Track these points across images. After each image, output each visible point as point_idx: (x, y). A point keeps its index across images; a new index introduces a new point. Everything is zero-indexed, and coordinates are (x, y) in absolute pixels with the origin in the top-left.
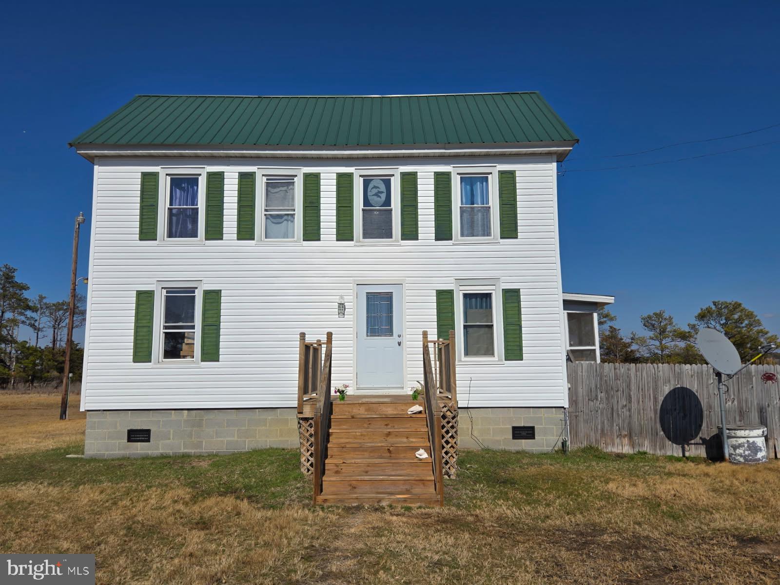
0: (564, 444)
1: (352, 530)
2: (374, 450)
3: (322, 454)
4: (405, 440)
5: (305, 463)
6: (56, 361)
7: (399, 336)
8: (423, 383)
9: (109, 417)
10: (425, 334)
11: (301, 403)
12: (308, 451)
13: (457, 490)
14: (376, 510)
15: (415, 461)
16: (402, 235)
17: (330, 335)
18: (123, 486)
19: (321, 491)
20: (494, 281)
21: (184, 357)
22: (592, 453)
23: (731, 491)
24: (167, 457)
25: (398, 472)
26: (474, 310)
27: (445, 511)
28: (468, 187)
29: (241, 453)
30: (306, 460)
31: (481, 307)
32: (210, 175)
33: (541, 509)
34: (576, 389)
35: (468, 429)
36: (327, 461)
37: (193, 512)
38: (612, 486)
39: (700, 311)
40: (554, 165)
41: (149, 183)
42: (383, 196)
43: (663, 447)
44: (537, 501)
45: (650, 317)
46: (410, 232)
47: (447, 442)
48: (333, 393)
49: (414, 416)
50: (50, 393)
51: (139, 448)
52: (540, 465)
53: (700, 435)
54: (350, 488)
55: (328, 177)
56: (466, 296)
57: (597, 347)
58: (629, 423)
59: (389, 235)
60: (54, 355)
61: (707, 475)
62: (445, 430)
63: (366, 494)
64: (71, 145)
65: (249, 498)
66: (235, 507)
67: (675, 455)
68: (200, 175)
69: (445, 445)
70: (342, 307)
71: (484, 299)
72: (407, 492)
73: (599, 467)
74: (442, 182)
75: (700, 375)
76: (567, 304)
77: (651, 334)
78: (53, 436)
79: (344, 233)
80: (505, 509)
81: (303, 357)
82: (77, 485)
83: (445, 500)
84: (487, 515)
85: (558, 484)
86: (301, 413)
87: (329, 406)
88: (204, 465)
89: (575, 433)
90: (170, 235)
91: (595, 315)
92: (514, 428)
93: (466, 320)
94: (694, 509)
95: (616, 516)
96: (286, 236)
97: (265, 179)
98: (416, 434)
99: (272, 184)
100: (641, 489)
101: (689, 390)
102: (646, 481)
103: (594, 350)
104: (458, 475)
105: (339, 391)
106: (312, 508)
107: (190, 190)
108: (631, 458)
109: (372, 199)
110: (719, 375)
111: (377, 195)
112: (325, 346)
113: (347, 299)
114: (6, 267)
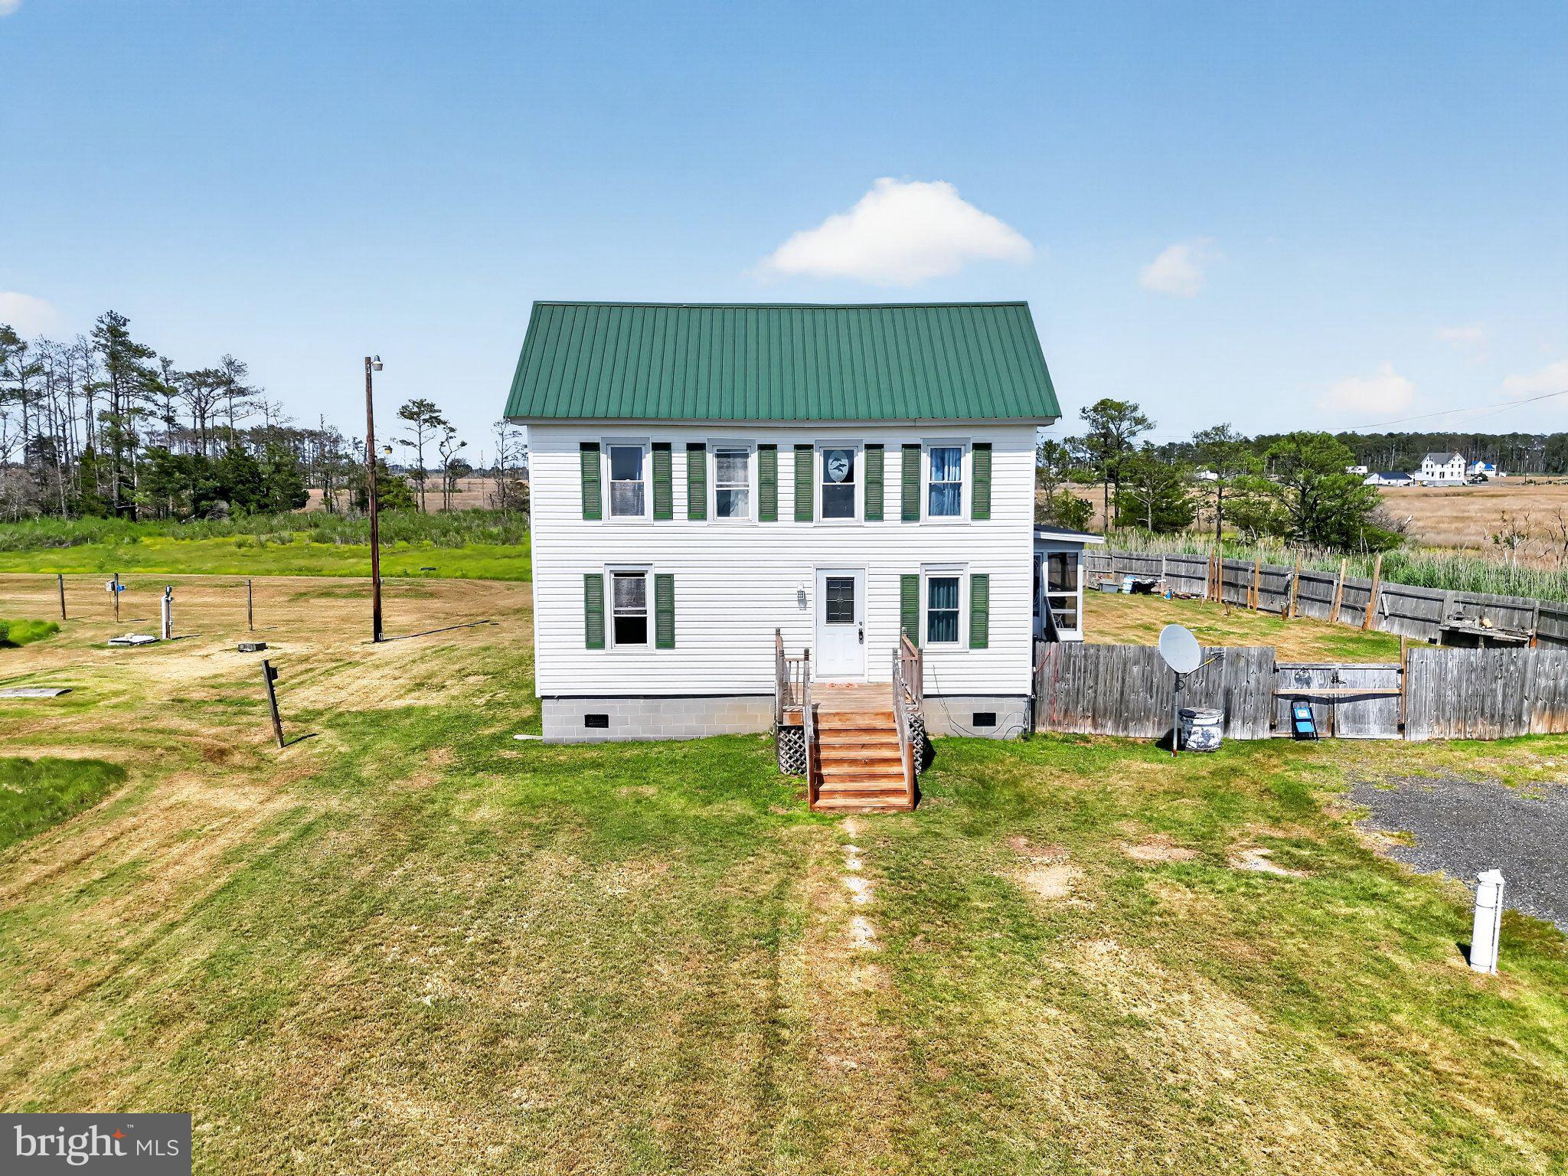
0: (1024, 731)
4: (878, 751)
7: (861, 623)
9: (564, 703)
11: (781, 713)
12: (787, 753)
16: (866, 515)
19: (816, 800)
20: (962, 565)
21: (638, 642)
28: (939, 461)
30: (786, 762)
32: (656, 446)
42: (845, 470)
46: (875, 513)
47: (917, 752)
55: (786, 449)
56: (932, 581)
57: (1079, 594)
58: (1094, 705)
59: (850, 513)
68: (644, 445)
70: (802, 598)
71: (951, 584)
74: (911, 455)
79: (803, 514)
86: (781, 722)
90: (616, 513)
92: (976, 716)
93: (931, 607)
97: (716, 451)
103: (1076, 597)
109: (833, 473)
111: (838, 468)
113: (806, 584)
114: (110, 314)
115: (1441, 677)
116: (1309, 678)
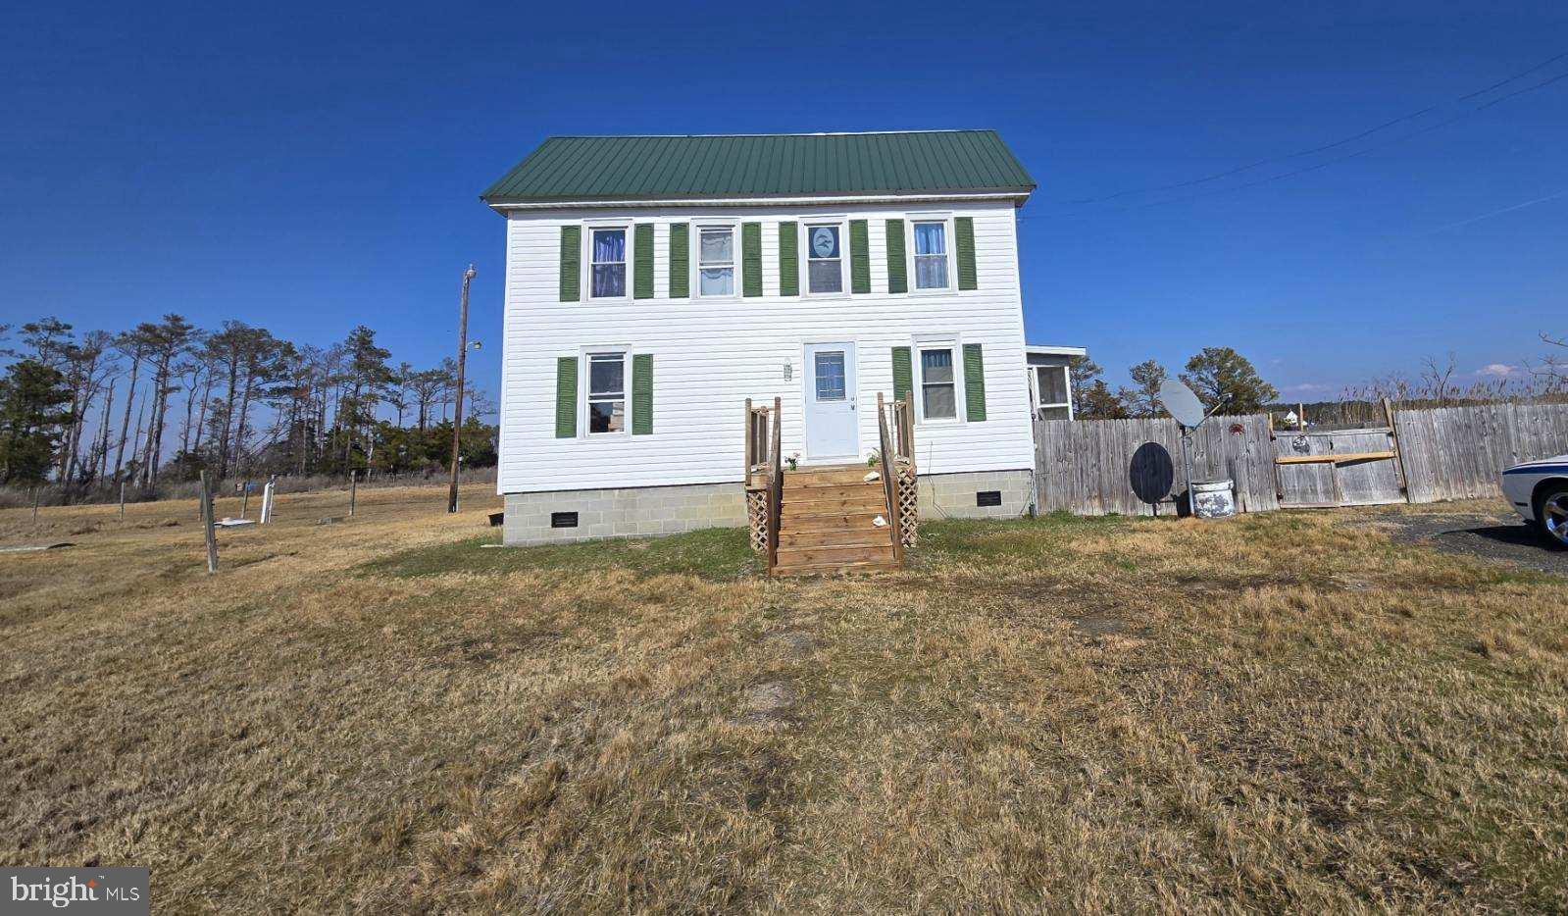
0: (1032, 507)
1: (810, 595)
2: (828, 520)
3: (775, 526)
4: (862, 508)
5: (755, 539)
6: (426, 445)
7: (853, 399)
8: (879, 449)
9: (530, 500)
10: (880, 396)
11: (749, 477)
12: (758, 525)
13: (917, 557)
14: (834, 578)
15: (874, 527)
16: (853, 288)
17: (778, 400)
18: (558, 571)
19: (776, 563)
20: (952, 336)
21: (612, 430)
22: (1062, 516)
23: (1189, 543)
24: (597, 542)
25: (855, 541)
26: (933, 368)
27: (905, 575)
28: (923, 235)
29: (680, 536)
30: (756, 535)
31: (941, 365)
32: (638, 227)
33: (1000, 568)
34: (1044, 449)
35: (930, 497)
36: (780, 533)
37: (641, 590)
38: (1074, 545)
39: (1190, 360)
40: (1012, 211)
41: (570, 237)
42: (831, 246)
43: (1134, 507)
44: (999, 562)
45: (1139, 368)
46: (862, 285)
47: (906, 510)
48: (783, 464)
49: (871, 483)
50: (421, 484)
51: (566, 534)
52: (1005, 530)
53: (1171, 492)
54: (805, 559)
55: (770, 226)
56: (924, 353)
57: (1069, 404)
58: (1100, 483)
59: (839, 289)
60: (422, 437)
61: (1169, 529)
62: (904, 496)
63: (822, 563)
64: (482, 198)
65: (700, 574)
66: (686, 583)
67: (1147, 514)
68: (627, 227)
69: (904, 512)
70: (788, 369)
71: (944, 356)
72: (866, 559)
73: (1065, 529)
74: (895, 230)
75: (1168, 428)
76: (1032, 358)
77: (1142, 387)
78: (452, 529)
79: (789, 287)
80: (965, 570)
81: (750, 425)
82: (505, 573)
83: (905, 566)
84: (946, 576)
85: (1021, 545)
86: (750, 485)
87: (780, 475)
88: (642, 547)
89: (1043, 496)
90: (595, 295)
91: (1067, 368)
92: (979, 494)
93: (925, 380)
94: (1148, 559)
95: (1072, 568)
96: (724, 292)
97: (699, 229)
98: (874, 501)
99: (707, 235)
100: (1102, 545)
101: (1158, 445)
102: (1108, 538)
103: (1067, 407)
104: (918, 544)
105: (789, 460)
106: (769, 579)
107: (616, 243)
108: (1101, 519)
109: (819, 249)
110: (1183, 428)
111: (823, 244)
112: (773, 412)
113: (793, 360)
114: (361, 329)
115: (1430, 438)
116: (1307, 445)
